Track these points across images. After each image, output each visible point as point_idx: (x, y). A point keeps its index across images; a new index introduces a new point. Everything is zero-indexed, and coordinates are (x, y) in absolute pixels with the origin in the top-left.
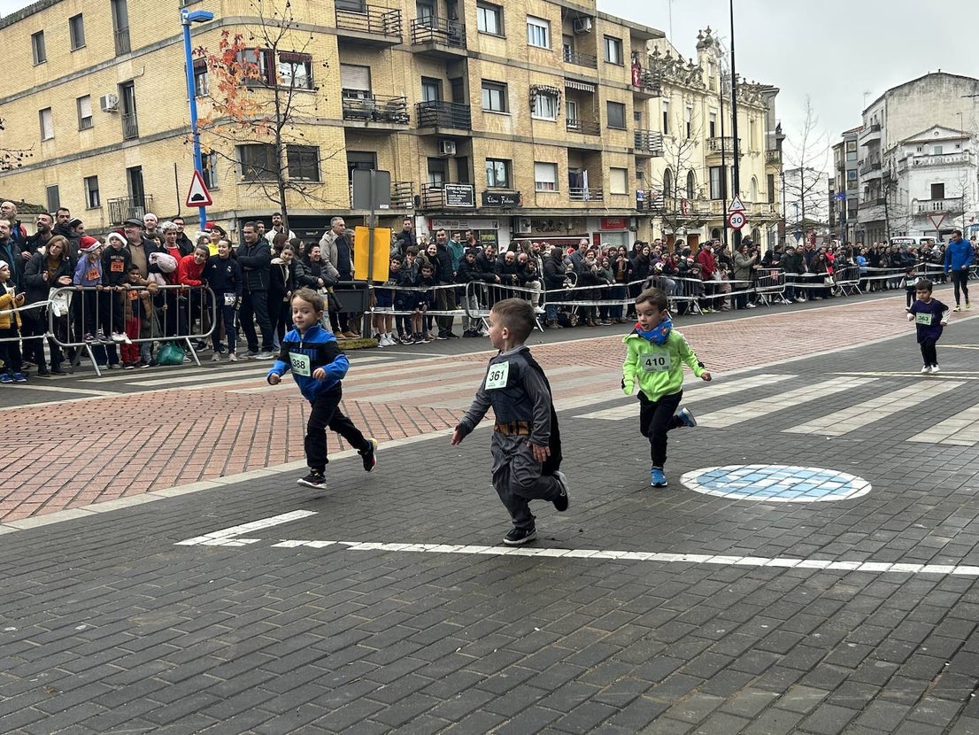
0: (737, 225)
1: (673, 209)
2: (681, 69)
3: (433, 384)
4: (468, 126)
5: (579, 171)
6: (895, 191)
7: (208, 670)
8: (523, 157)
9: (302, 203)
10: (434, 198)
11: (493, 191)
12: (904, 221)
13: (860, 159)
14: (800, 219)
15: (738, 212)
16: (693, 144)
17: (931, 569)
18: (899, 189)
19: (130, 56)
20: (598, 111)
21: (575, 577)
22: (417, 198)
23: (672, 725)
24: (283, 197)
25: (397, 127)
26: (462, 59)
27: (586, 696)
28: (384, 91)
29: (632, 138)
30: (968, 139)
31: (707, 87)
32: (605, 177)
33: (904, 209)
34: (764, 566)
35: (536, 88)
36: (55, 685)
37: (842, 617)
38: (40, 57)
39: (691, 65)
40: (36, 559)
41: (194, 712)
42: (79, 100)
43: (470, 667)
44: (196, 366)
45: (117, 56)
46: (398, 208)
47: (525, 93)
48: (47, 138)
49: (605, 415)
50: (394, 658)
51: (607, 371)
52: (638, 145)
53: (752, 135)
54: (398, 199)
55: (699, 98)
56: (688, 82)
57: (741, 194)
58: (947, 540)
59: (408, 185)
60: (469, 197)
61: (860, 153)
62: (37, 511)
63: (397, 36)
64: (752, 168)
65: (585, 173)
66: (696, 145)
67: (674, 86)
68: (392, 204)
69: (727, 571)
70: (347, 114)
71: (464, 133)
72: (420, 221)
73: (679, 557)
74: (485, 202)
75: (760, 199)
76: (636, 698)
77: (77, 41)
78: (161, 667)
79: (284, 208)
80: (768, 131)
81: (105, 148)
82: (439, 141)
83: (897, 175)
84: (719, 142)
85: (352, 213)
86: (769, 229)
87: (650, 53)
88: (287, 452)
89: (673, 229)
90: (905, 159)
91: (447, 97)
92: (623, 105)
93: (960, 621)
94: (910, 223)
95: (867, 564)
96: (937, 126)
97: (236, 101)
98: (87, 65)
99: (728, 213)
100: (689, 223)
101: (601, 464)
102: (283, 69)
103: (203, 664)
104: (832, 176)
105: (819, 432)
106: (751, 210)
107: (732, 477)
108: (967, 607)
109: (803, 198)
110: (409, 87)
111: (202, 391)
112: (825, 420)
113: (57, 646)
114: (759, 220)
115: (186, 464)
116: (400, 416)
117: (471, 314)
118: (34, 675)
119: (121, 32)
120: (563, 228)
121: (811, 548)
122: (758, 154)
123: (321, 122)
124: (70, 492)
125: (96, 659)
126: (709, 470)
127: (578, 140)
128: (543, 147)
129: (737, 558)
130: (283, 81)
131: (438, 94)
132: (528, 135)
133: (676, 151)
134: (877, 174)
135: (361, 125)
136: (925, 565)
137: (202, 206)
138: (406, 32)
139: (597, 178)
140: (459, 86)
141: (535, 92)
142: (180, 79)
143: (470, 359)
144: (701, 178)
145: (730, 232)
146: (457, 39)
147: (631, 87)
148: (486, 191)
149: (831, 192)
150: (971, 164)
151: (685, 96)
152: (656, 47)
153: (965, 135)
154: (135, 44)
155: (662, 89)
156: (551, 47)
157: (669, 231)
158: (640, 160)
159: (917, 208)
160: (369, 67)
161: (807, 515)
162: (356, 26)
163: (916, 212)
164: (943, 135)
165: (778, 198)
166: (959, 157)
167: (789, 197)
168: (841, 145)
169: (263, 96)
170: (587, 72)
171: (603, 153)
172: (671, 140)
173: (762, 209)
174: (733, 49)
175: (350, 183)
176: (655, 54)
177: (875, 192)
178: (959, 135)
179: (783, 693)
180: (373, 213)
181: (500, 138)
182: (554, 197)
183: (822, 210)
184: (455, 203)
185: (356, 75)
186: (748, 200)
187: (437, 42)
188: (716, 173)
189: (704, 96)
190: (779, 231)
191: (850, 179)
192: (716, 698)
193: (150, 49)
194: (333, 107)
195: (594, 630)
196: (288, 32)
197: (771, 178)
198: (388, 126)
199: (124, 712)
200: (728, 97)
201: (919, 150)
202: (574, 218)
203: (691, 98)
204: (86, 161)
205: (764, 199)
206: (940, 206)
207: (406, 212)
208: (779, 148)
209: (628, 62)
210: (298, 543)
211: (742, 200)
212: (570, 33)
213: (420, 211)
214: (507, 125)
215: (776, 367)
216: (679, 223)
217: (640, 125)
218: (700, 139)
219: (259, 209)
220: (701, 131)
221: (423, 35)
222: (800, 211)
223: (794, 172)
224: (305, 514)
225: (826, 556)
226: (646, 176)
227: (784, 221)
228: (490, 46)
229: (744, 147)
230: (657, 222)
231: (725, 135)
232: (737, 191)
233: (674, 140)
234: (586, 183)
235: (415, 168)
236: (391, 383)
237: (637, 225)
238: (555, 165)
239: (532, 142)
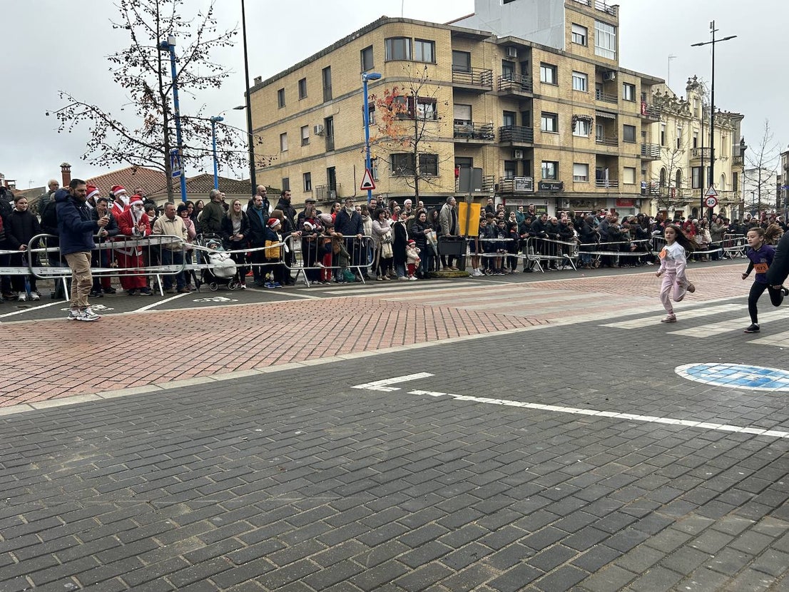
0: (711, 205)
1: (666, 194)
2: (675, 103)
3: (505, 300)
4: (532, 141)
5: (603, 169)
7: (371, 465)
8: (565, 160)
9: (428, 188)
10: (507, 186)
11: (545, 181)
14: (756, 202)
15: (712, 196)
16: (681, 152)
19: (332, 102)
20: (617, 131)
21: (604, 429)
23: (678, 535)
24: (417, 184)
25: (486, 142)
26: (531, 99)
27: (615, 508)
28: (479, 121)
29: (639, 148)
31: (693, 115)
32: (620, 173)
34: (739, 432)
35: (576, 116)
36: (283, 466)
38: (282, 104)
39: (682, 101)
40: (273, 390)
41: (363, 491)
42: (302, 128)
43: (535, 481)
45: (324, 102)
46: (485, 192)
47: (569, 120)
48: (284, 150)
49: (620, 325)
50: (485, 470)
51: (620, 297)
52: (643, 152)
53: (723, 145)
54: (485, 186)
55: (686, 122)
56: (679, 112)
57: (714, 185)
59: (491, 177)
60: (529, 185)
62: (274, 362)
63: (489, 86)
64: (722, 168)
66: (683, 153)
67: (669, 115)
68: (482, 189)
69: (711, 433)
70: (455, 135)
71: (529, 145)
73: (676, 422)
74: (540, 188)
75: (727, 188)
76: (650, 513)
77: (303, 94)
78: (344, 461)
79: (417, 191)
80: (735, 143)
81: (315, 156)
82: (512, 150)
84: (700, 151)
86: (732, 209)
87: (654, 93)
88: (416, 337)
89: (665, 207)
91: (519, 123)
92: (634, 127)
97: (392, 127)
98: (308, 108)
99: (704, 197)
100: (677, 203)
101: (619, 357)
102: (419, 107)
103: (368, 461)
104: (779, 174)
105: (774, 344)
106: (720, 196)
107: (711, 371)
109: (759, 188)
110: (495, 117)
111: (366, 298)
112: (778, 336)
113: (285, 443)
114: (725, 203)
115: (357, 340)
116: (484, 319)
117: (529, 257)
118: (271, 458)
119: (327, 88)
120: (590, 205)
121: (773, 423)
122: (727, 158)
123: (441, 140)
124: (292, 353)
125: (306, 452)
127: (603, 149)
128: (580, 154)
129: (718, 425)
130: (421, 114)
131: (513, 122)
132: (570, 146)
133: (670, 156)
135: (465, 141)
137: (369, 190)
138: (495, 83)
139: (615, 175)
140: (527, 118)
141: (575, 119)
142: (358, 116)
143: (528, 286)
145: (705, 210)
146: (528, 87)
147: (640, 116)
148: (541, 182)
149: (778, 185)
151: (677, 121)
152: (658, 90)
154: (334, 95)
155: (661, 116)
156: (588, 90)
157: (663, 209)
160: (471, 106)
161: (769, 400)
162: (465, 80)
165: (740, 188)
167: (749, 187)
168: (787, 153)
169: (408, 124)
170: (611, 106)
171: (619, 158)
172: (666, 150)
173: (729, 196)
174: (713, 89)
175: (456, 176)
176: (657, 94)
179: (758, 521)
180: (470, 194)
181: (552, 148)
182: (586, 186)
184: (521, 188)
185: (463, 110)
186: (718, 189)
187: (514, 89)
188: (696, 171)
189: (690, 121)
190: (739, 210)
192: (708, 519)
193: (342, 97)
194: (448, 131)
195: (618, 465)
196: (424, 85)
197: (735, 175)
198: (481, 142)
199: (322, 486)
200: (708, 121)
202: (598, 199)
203: (681, 122)
204: (305, 164)
205: (731, 189)
207: (489, 194)
208: (742, 154)
209: (638, 100)
210: (424, 392)
211: (715, 189)
212: (600, 82)
213: (498, 194)
214: (557, 140)
216: (670, 203)
217: (645, 140)
218: (686, 149)
219: (401, 192)
220: (687, 143)
221: (505, 85)
223: (752, 171)
224: (428, 375)
225: (784, 429)
226: (648, 172)
227: (743, 203)
228: (548, 91)
229: (717, 155)
230: (654, 202)
231: (704, 146)
232: (711, 183)
233: (668, 149)
234: (607, 177)
235: (496, 167)
236: (478, 299)
237: (641, 204)
238: (587, 165)
239: (573, 150)
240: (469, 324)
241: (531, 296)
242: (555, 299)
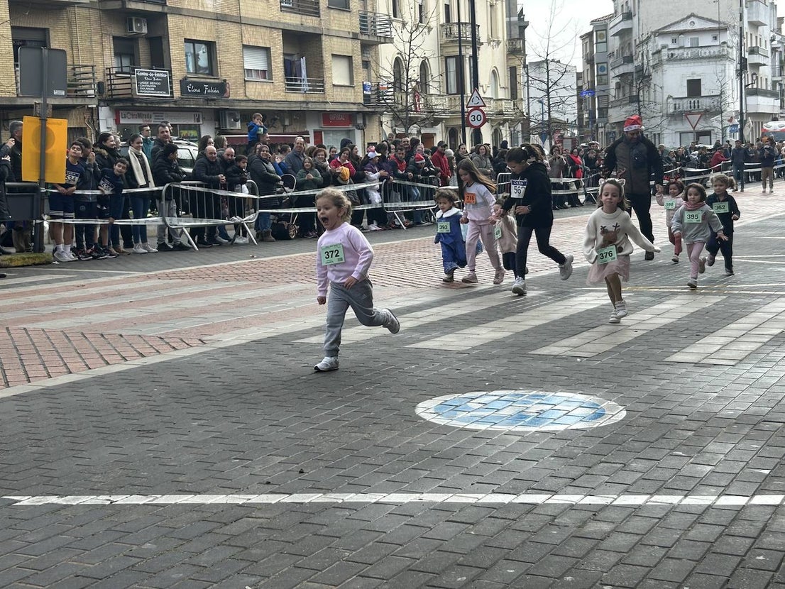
0: (476, 123)
1: (404, 104)
3: (122, 306)
5: (295, 58)
6: (649, 87)
8: (229, 39)
10: (120, 85)
11: (193, 78)
12: (658, 121)
13: (610, 51)
14: (546, 118)
15: (477, 108)
16: (426, 30)
17: (692, 500)
18: (652, 85)
22: (101, 85)
29: (357, 22)
30: (726, 30)
32: (326, 65)
33: (658, 107)
34: (510, 503)
37: (596, 557)
46: (77, 97)
52: (364, 28)
54: (76, 86)
57: (480, 89)
58: (709, 468)
59: (89, 69)
60: (165, 85)
61: (610, 44)
64: (491, 58)
65: (303, 61)
66: (429, 32)
68: (69, 91)
69: (468, 510)
71: (158, 9)
72: (104, 113)
73: (414, 498)
74: (183, 90)
75: (502, 94)
80: (510, 17)
82: (126, 17)
83: (651, 70)
84: (455, 29)
85: (19, 102)
86: (512, 129)
89: (405, 126)
90: (659, 52)
93: (724, 556)
94: (665, 123)
95: (622, 497)
96: (693, 15)
99: (466, 110)
100: (424, 120)
101: (325, 395)
104: (580, 70)
105: (569, 353)
106: (490, 108)
107: (473, 405)
108: (730, 540)
109: (548, 93)
112: (574, 341)
114: (499, 120)
116: (82, 345)
117: (168, 223)
120: (278, 124)
121: (562, 482)
122: (498, 43)
126: (448, 398)
127: (293, 21)
128: (253, 29)
129: (480, 496)
132: (235, 14)
133: (406, 36)
134: (629, 68)
136: (686, 496)
139: (317, 68)
143: (168, 276)
144: (435, 68)
145: (468, 131)
148: (186, 78)
149: (579, 88)
150: (728, 57)
153: (722, 26)
157: (400, 130)
158: (366, 47)
159: (672, 106)
161: (557, 446)
163: (671, 110)
164: (699, 25)
165: (522, 93)
166: (716, 50)
167: (534, 92)
168: (590, 35)
171: (323, 38)
172: (400, 25)
173: (504, 106)
175: (17, 66)
177: (627, 88)
178: (716, 26)
180: (45, 101)
181: (202, 15)
182: (267, 88)
183: (569, 108)
184: (147, 91)
186: (488, 94)
188: (452, 64)
190: (522, 132)
191: (600, 73)
197: (513, 71)
201: (674, 41)
202: (291, 113)
205: (506, 94)
206: (696, 104)
207: (87, 102)
208: (522, 36)
211: (482, 95)
213: (104, 101)
214: (208, 1)
216: (412, 121)
217: (365, 6)
218: (433, 24)
220: (435, 14)
222: (546, 108)
223: (538, 65)
225: (578, 490)
226: (373, 65)
227: (528, 120)
229: (483, 34)
230: (386, 119)
231: (463, 20)
232: (476, 84)
233: (404, 24)
234: (304, 73)
235: (97, 49)
236: (68, 307)
237: (364, 124)
238: (267, 50)
239: (239, 21)
240: (51, 358)
241: (174, 297)
242: (217, 300)
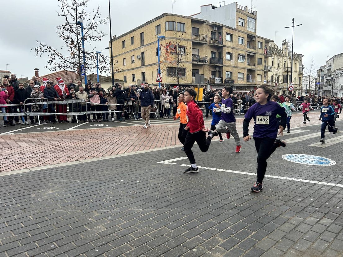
0: (291, 90)
2: (277, 50)
4: (222, 63)
5: (249, 75)
6: (335, 82)
8: (235, 71)
9: (182, 82)
10: (212, 81)
11: (227, 79)
12: (337, 90)
13: (325, 74)
15: (291, 87)
19: (144, 46)
20: (255, 60)
22: (208, 81)
24: (178, 80)
25: (204, 64)
26: (222, 47)
28: (202, 55)
29: (263, 67)
31: (284, 55)
32: (256, 76)
34: (300, 181)
36: (133, 195)
38: (124, 47)
39: (280, 49)
42: (132, 56)
44: (157, 119)
45: (141, 46)
47: (237, 55)
48: (124, 65)
52: (265, 69)
53: (296, 67)
55: (282, 57)
56: (279, 53)
59: (206, 77)
60: (221, 81)
61: (325, 72)
63: (206, 42)
64: (295, 75)
65: (251, 76)
67: (275, 54)
68: (203, 82)
70: (193, 60)
71: (221, 65)
72: (209, 86)
73: (277, 177)
74: (225, 82)
77: (132, 43)
79: (178, 83)
80: (300, 66)
81: (137, 68)
82: (214, 67)
84: (287, 69)
85: (194, 84)
86: (299, 91)
87: (270, 46)
90: (338, 74)
91: (217, 56)
92: (262, 59)
97: (169, 57)
98: (134, 48)
99: (288, 87)
100: (277, 89)
102: (178, 50)
104: (316, 78)
105: (318, 146)
106: (294, 86)
109: (309, 84)
110: (208, 54)
111: (159, 125)
114: (296, 89)
115: (157, 143)
119: (142, 41)
120: (244, 89)
122: (297, 72)
123: (187, 62)
124: (132, 148)
127: (249, 67)
128: (241, 69)
129: (292, 178)
130: (178, 52)
131: (215, 56)
132: (237, 66)
133: (276, 71)
135: (196, 63)
137: (159, 82)
138: (208, 41)
139: (254, 77)
140: (220, 54)
141: (239, 55)
142: (154, 52)
145: (288, 91)
147: (264, 54)
148: (225, 79)
149: (316, 82)
151: (278, 57)
152: (271, 44)
154: (145, 44)
155: (272, 55)
156: (244, 44)
159: (341, 87)
160: (199, 49)
162: (197, 39)
165: (302, 83)
168: (320, 70)
169: (174, 56)
170: (253, 50)
171: (256, 71)
172: (273, 68)
173: (297, 86)
176: (271, 46)
177: (329, 83)
180: (199, 84)
181: (230, 66)
182: (243, 81)
184: (218, 82)
185: (196, 51)
186: (294, 83)
187: (216, 43)
188: (285, 76)
191: (322, 79)
193: (148, 45)
194: (190, 59)
196: (182, 41)
197: (300, 78)
198: (202, 63)
200: (290, 57)
201: (342, 72)
202: (247, 87)
203: (280, 57)
204: (133, 70)
205: (298, 83)
208: (302, 70)
212: (249, 41)
213: (209, 84)
214: (232, 63)
215: (303, 127)
217: (266, 64)
218: (281, 68)
219: (171, 83)
220: (282, 66)
221: (212, 41)
223: (307, 76)
226: (267, 76)
228: (229, 44)
229: (294, 70)
231: (289, 67)
232: (291, 81)
233: (275, 68)
234: (251, 78)
235: (208, 74)
238: (243, 73)
239: (238, 68)
